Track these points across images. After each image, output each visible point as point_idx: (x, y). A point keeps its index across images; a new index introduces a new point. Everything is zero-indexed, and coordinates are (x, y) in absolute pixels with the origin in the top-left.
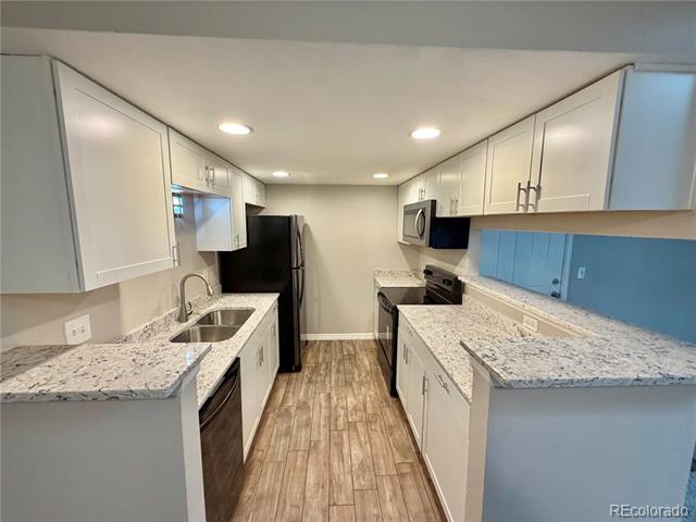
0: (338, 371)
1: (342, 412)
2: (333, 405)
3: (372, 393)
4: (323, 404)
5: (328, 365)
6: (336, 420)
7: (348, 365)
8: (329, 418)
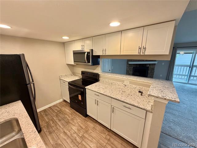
1: (75, 135)
2: (69, 135)
3: (79, 120)
4: (65, 138)
6: (76, 140)
7: (61, 115)
8: (73, 141)
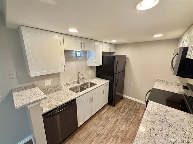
0: (127, 113)
1: (117, 129)
2: (116, 125)
4: (113, 122)
5: (125, 108)
6: (113, 131)
7: (132, 112)
8: (112, 128)
